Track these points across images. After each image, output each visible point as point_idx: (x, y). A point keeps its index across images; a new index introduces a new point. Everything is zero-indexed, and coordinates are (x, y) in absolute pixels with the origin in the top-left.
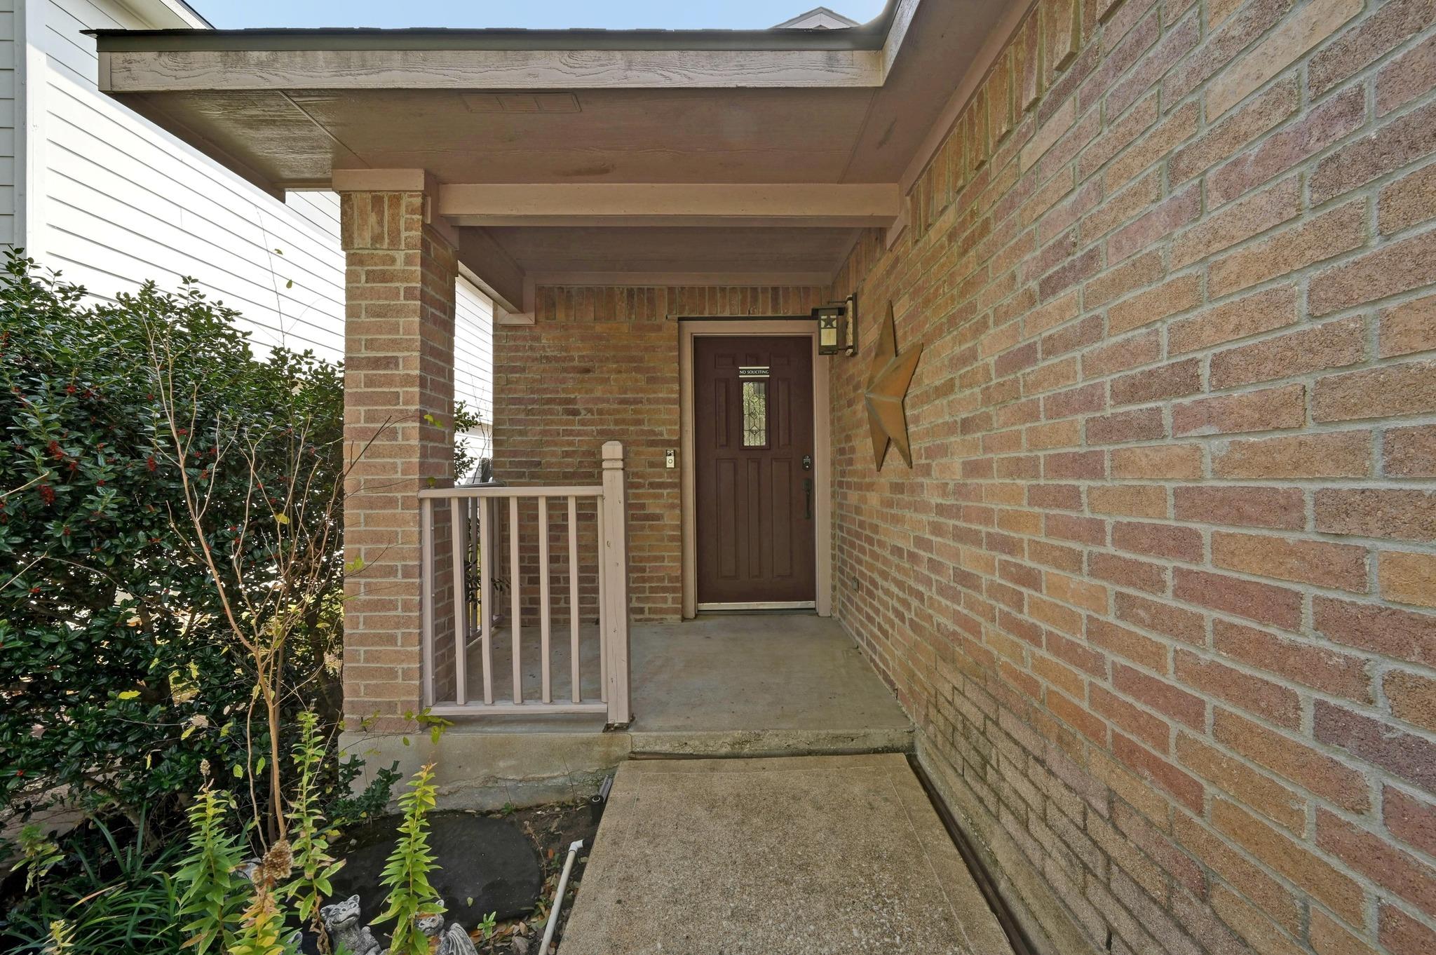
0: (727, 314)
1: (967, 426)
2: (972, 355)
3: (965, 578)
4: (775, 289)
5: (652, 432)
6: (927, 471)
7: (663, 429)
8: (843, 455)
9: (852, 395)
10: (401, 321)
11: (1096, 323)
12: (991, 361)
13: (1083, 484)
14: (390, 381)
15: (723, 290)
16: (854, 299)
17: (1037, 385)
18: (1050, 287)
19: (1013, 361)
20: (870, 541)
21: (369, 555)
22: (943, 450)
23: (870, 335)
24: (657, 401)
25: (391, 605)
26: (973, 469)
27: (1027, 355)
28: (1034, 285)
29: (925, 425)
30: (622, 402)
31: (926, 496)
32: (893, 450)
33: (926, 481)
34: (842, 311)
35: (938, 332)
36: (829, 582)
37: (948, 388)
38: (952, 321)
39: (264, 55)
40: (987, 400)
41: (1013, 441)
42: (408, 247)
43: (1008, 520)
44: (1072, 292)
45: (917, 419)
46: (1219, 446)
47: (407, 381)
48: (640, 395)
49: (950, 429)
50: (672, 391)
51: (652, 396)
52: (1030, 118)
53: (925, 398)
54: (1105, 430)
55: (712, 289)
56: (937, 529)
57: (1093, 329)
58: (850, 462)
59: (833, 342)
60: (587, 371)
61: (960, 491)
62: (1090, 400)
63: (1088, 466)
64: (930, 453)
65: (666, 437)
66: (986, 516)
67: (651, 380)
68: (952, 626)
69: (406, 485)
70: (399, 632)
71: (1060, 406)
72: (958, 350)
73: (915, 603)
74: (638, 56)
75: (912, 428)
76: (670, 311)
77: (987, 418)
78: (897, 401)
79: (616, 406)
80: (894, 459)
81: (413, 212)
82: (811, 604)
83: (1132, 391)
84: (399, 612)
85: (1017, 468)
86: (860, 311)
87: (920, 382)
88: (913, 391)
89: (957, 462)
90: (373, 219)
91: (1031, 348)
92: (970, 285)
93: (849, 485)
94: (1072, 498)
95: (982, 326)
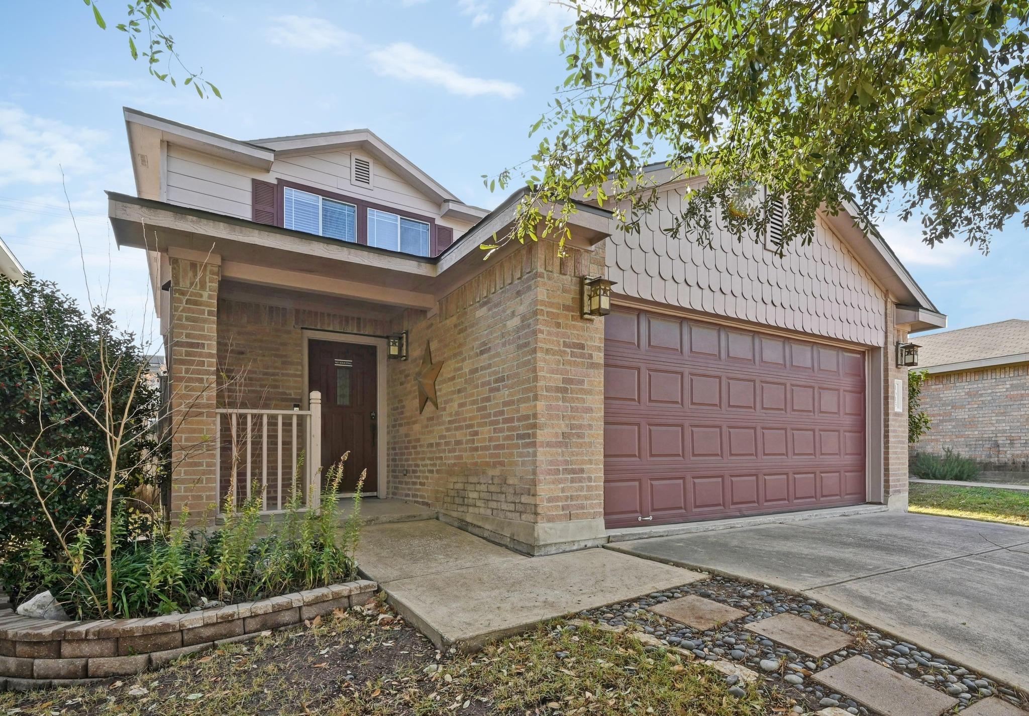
0: (331, 328)
1: (459, 391)
2: (460, 369)
3: (458, 443)
4: (359, 319)
5: (285, 393)
6: (444, 409)
7: (292, 392)
8: (397, 410)
9: (403, 379)
10: (206, 326)
11: (490, 364)
12: (467, 370)
13: (487, 404)
14: (200, 355)
15: (329, 315)
16: (407, 333)
17: (478, 379)
18: (482, 353)
19: (474, 371)
20: (415, 447)
21: (187, 440)
22: (451, 400)
23: (416, 352)
24: (288, 375)
25: (200, 464)
26: (461, 405)
27: (476, 370)
28: (478, 351)
29: (444, 391)
30: (266, 374)
31: (444, 418)
32: (429, 403)
33: (444, 413)
34: (400, 338)
35: (450, 358)
36: (385, 480)
37: (453, 378)
38: (455, 355)
39: (195, 218)
40: (465, 383)
41: (472, 395)
42: (210, 290)
43: (471, 419)
44: (485, 356)
45: (440, 390)
46: (507, 392)
47: (210, 355)
48: (277, 371)
49: (453, 393)
50: (297, 370)
51: (285, 372)
52: (478, 304)
53: (444, 381)
54: (492, 390)
55: (322, 314)
56: (448, 430)
57: (489, 366)
58: (402, 413)
59: (396, 353)
60: (242, 353)
61: (457, 413)
62: (489, 383)
63: (488, 399)
64: (446, 402)
65: (293, 396)
66: (465, 420)
67: (284, 363)
68: (453, 462)
69: (208, 406)
70: (204, 477)
71: (483, 384)
72: (457, 365)
73: (438, 462)
74: (353, 251)
75: (438, 393)
76: (297, 323)
77: (465, 388)
78: (431, 382)
79: (261, 376)
80: (429, 407)
81: (213, 274)
82: (375, 494)
83: (496, 381)
84: (204, 467)
85: (474, 402)
86: (410, 341)
87: (442, 376)
88: (439, 379)
89: (456, 404)
90: (190, 274)
91: (477, 369)
92: (460, 345)
93: (400, 425)
94: (485, 408)
95: (464, 360)
